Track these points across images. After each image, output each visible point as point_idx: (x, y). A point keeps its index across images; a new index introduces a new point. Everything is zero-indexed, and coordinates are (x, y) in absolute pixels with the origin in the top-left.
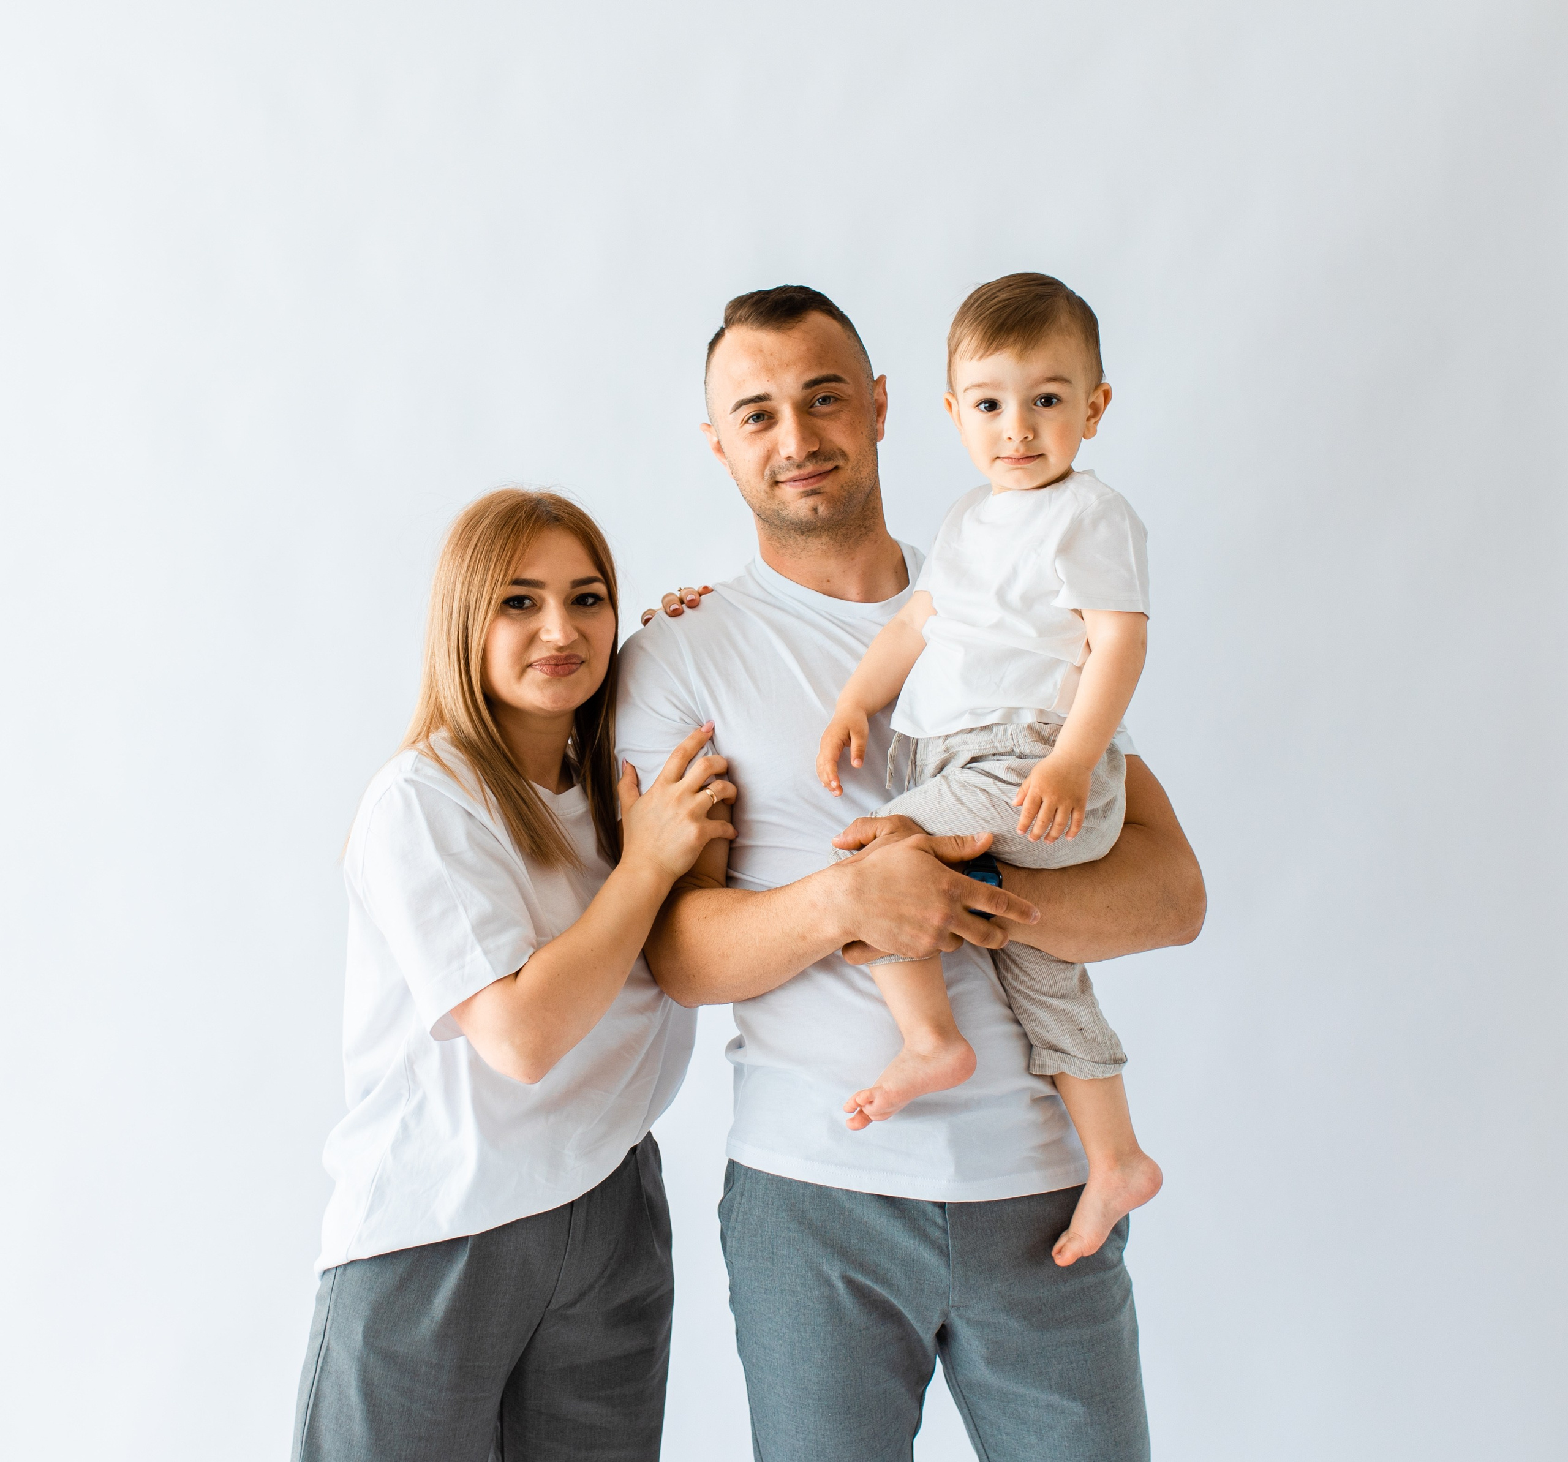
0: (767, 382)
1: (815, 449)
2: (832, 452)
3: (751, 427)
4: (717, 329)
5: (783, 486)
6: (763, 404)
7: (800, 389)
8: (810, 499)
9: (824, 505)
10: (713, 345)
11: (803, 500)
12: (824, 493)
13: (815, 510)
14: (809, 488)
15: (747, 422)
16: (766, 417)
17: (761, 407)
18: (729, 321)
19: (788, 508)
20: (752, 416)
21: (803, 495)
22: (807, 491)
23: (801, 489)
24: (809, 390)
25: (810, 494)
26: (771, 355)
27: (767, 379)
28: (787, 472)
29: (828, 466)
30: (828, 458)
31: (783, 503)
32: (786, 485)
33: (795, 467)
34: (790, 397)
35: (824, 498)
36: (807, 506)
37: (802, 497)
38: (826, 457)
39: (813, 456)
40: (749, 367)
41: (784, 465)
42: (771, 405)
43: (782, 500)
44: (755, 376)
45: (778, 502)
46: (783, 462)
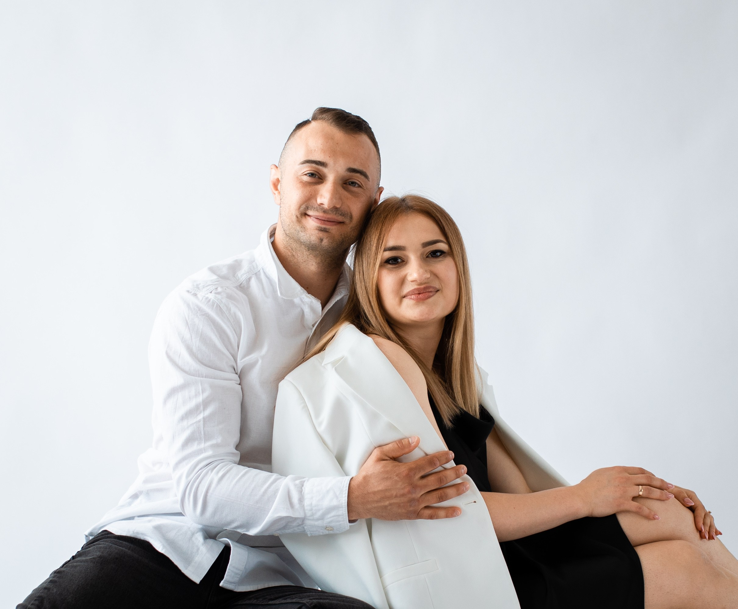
0: (328, 157)
1: (338, 206)
2: (346, 213)
3: (306, 179)
4: (306, 119)
5: (308, 218)
6: (321, 168)
7: (345, 170)
8: (321, 232)
9: (327, 239)
10: (300, 126)
11: (317, 232)
12: (330, 233)
13: (321, 240)
14: (324, 226)
15: (306, 175)
16: (317, 177)
17: (318, 169)
18: (314, 118)
19: (306, 232)
20: (309, 173)
21: (318, 229)
22: (322, 228)
23: (319, 225)
24: (349, 173)
25: (322, 229)
26: (337, 144)
27: (330, 155)
28: (316, 211)
29: (340, 218)
30: (343, 215)
31: (304, 228)
32: (311, 218)
33: (322, 211)
34: (337, 172)
35: (329, 236)
36: (318, 235)
37: (317, 229)
38: (342, 213)
39: (335, 209)
40: (322, 144)
41: (316, 207)
42: (325, 170)
43: (304, 226)
44: (324, 151)
45: (302, 226)
46: (316, 206)
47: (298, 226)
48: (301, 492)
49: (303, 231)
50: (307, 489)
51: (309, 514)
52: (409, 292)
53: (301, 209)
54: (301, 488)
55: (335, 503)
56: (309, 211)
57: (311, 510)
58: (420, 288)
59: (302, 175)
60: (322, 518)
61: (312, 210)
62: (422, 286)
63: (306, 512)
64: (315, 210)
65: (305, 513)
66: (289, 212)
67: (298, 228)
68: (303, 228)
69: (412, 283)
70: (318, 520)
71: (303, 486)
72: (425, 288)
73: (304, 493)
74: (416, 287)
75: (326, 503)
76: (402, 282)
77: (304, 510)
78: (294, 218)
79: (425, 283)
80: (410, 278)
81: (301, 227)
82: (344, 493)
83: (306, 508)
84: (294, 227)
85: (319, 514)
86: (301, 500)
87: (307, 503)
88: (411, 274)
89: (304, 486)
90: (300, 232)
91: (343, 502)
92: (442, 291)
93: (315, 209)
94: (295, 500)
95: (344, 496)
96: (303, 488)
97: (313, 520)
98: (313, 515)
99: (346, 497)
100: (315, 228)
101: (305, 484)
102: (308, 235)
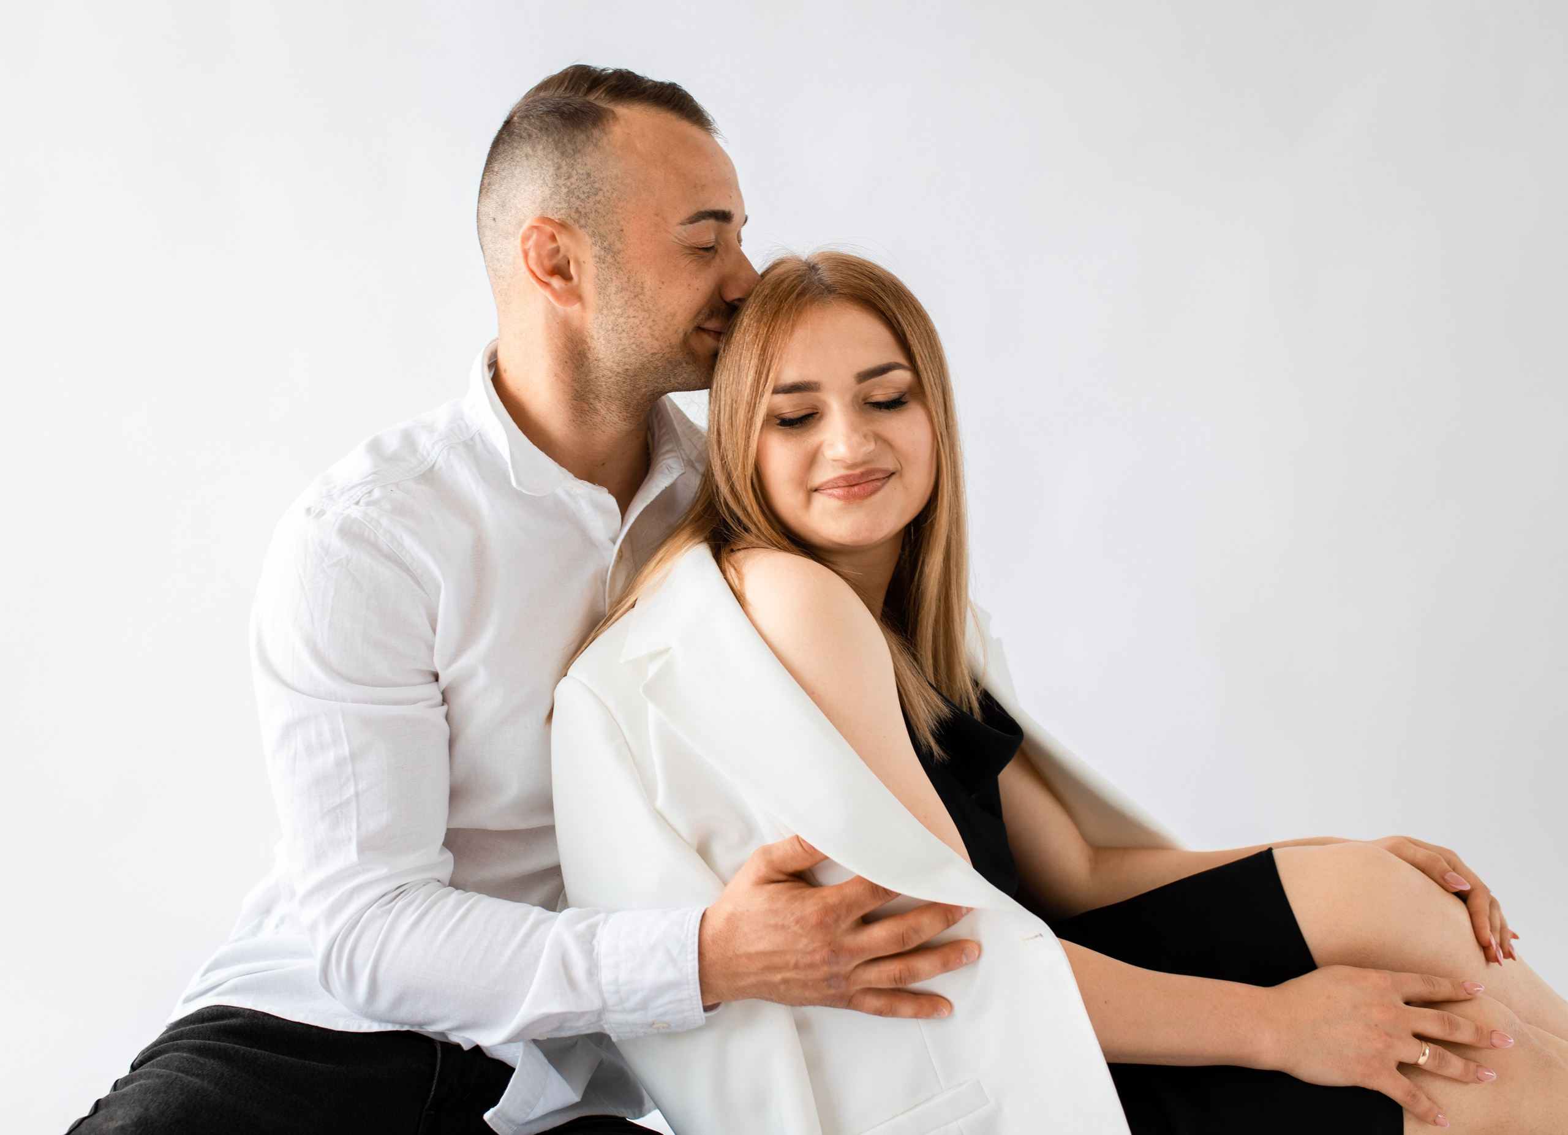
48: (589, 952)
50: (604, 943)
51: (611, 1000)
52: (826, 483)
54: (591, 943)
55: (670, 975)
57: (618, 992)
58: (852, 475)
60: (643, 1006)
62: (858, 471)
63: (606, 996)
65: (604, 1000)
66: (666, 327)
67: (680, 357)
69: (835, 463)
70: (633, 1010)
71: (593, 936)
72: (862, 475)
73: (597, 954)
74: (843, 472)
75: (650, 977)
76: (812, 460)
77: (601, 993)
78: (678, 338)
79: (864, 463)
80: (829, 453)
82: (690, 950)
83: (604, 988)
84: (668, 356)
85: (636, 999)
86: (592, 971)
87: (605, 976)
88: (831, 445)
89: (598, 937)
90: (684, 364)
91: (690, 971)
92: (901, 476)
94: (579, 970)
95: (690, 957)
96: (595, 942)
97: (623, 1011)
98: (621, 1001)
99: (694, 959)
101: (599, 932)
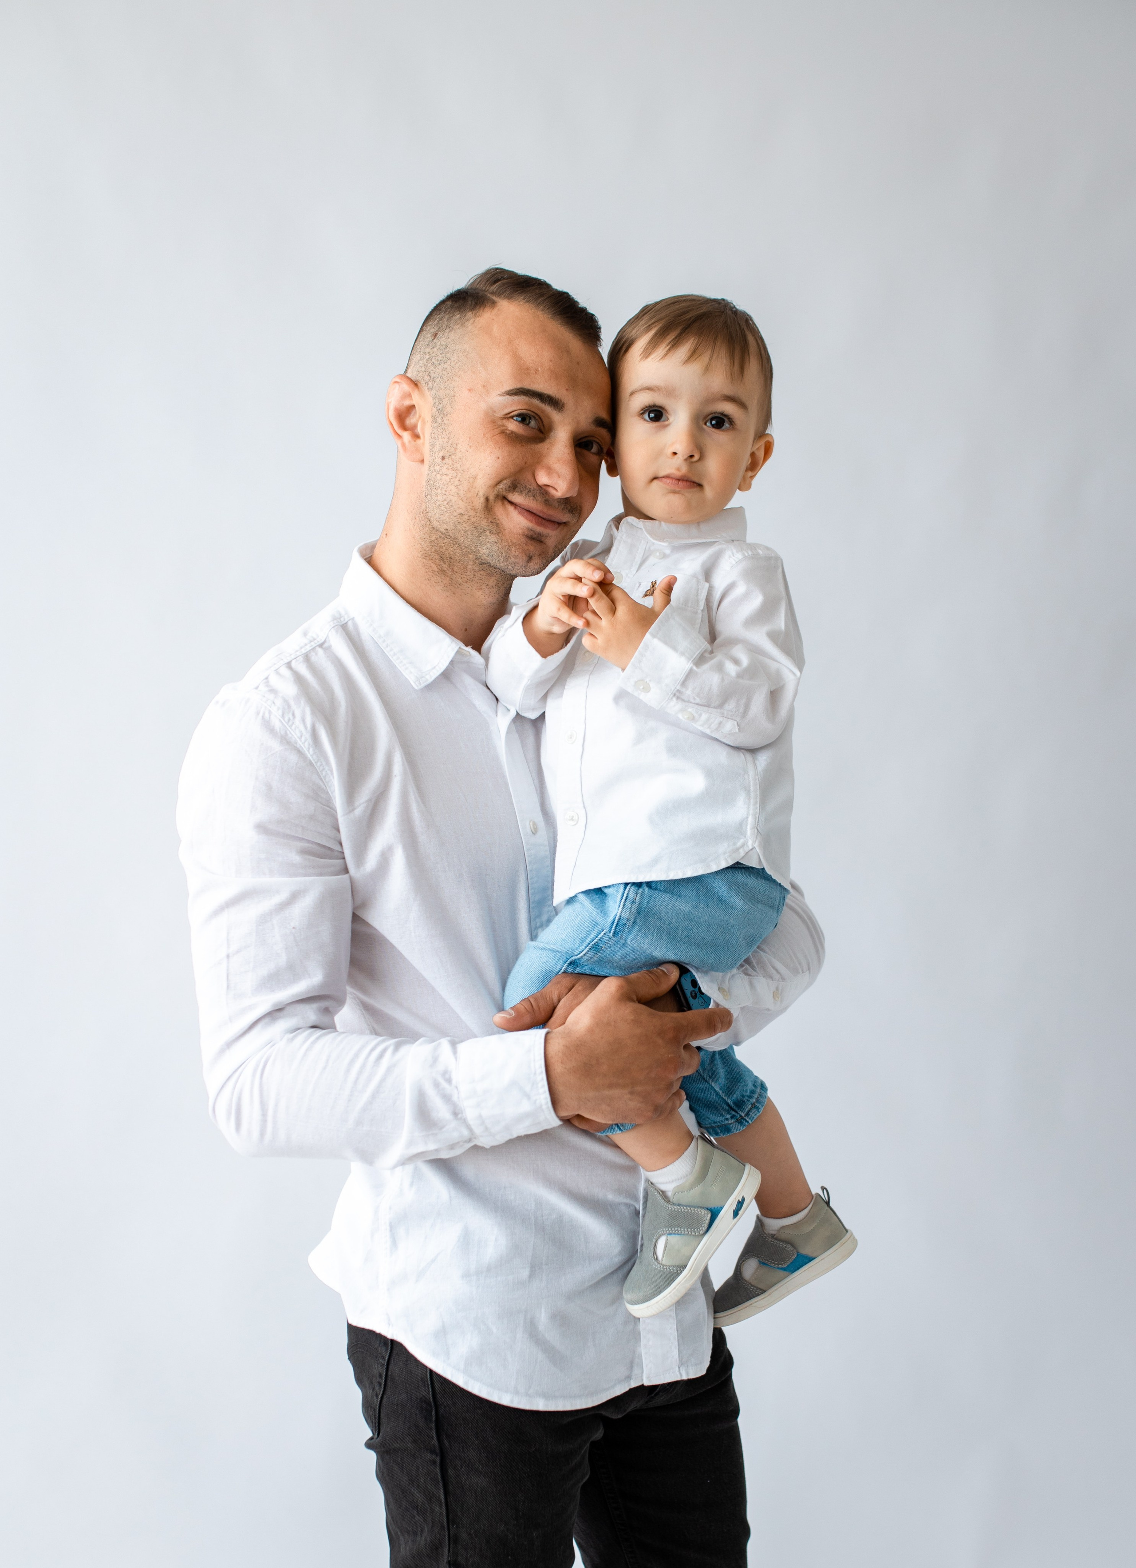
0: (565, 390)
1: (574, 495)
2: (576, 505)
3: (513, 426)
5: (511, 508)
6: (548, 409)
7: (590, 420)
8: (533, 542)
9: (541, 557)
11: (523, 540)
12: (545, 544)
13: (530, 558)
14: (539, 529)
15: (512, 417)
16: (533, 423)
17: (543, 411)
20: (518, 416)
21: (526, 532)
22: (534, 532)
23: (529, 527)
25: (535, 536)
27: (567, 387)
28: (532, 498)
30: (572, 510)
31: (497, 525)
32: (515, 508)
33: (543, 499)
34: (578, 422)
35: (543, 550)
36: (524, 547)
37: (523, 535)
38: (572, 506)
39: (565, 500)
40: (551, 361)
41: (532, 488)
42: (555, 416)
43: (498, 522)
44: (555, 375)
45: (493, 521)
46: (534, 486)
47: (485, 520)
49: (495, 532)
53: (501, 486)
56: (516, 493)
59: (505, 418)
61: (524, 494)
64: (530, 494)
66: (468, 489)
67: (484, 523)
68: (495, 525)
78: (479, 502)
81: (491, 522)
84: (473, 520)
90: (488, 533)
93: (529, 491)
100: (520, 532)
102: (506, 544)
